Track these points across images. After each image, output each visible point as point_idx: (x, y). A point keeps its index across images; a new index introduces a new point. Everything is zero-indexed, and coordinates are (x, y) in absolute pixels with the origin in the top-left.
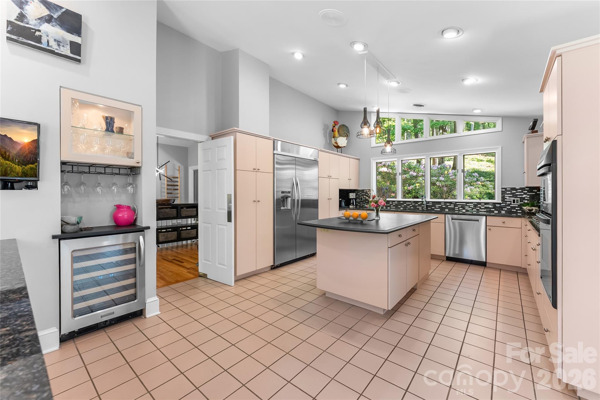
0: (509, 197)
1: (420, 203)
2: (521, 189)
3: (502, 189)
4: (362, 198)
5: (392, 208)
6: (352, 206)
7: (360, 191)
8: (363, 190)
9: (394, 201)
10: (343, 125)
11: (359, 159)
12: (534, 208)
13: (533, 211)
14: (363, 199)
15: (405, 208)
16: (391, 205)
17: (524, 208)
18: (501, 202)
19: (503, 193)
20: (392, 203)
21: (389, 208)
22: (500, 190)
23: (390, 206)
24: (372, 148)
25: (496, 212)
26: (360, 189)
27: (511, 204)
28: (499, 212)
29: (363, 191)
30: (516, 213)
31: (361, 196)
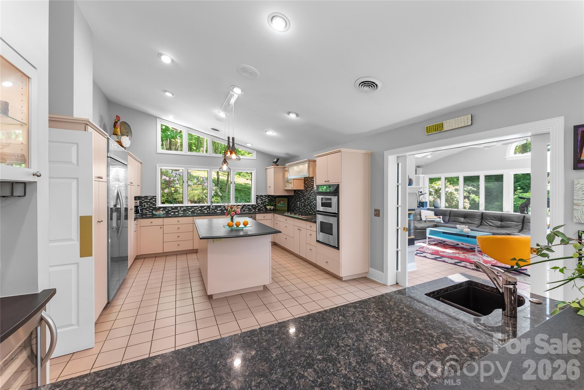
0: (260, 201)
1: (206, 207)
2: (265, 196)
3: (257, 196)
4: (145, 205)
5: (180, 213)
6: (136, 215)
7: (143, 197)
8: (147, 197)
9: (182, 207)
10: (125, 123)
11: (141, 163)
12: (272, 207)
13: (272, 209)
14: (146, 206)
15: (193, 212)
16: (179, 210)
17: (267, 207)
18: (255, 204)
19: (257, 198)
20: (180, 208)
21: (177, 213)
22: (256, 196)
23: (178, 212)
24: (157, 153)
25: (253, 210)
26: (143, 195)
27: (260, 205)
28: (255, 210)
29: (146, 197)
30: (263, 210)
31: (144, 203)
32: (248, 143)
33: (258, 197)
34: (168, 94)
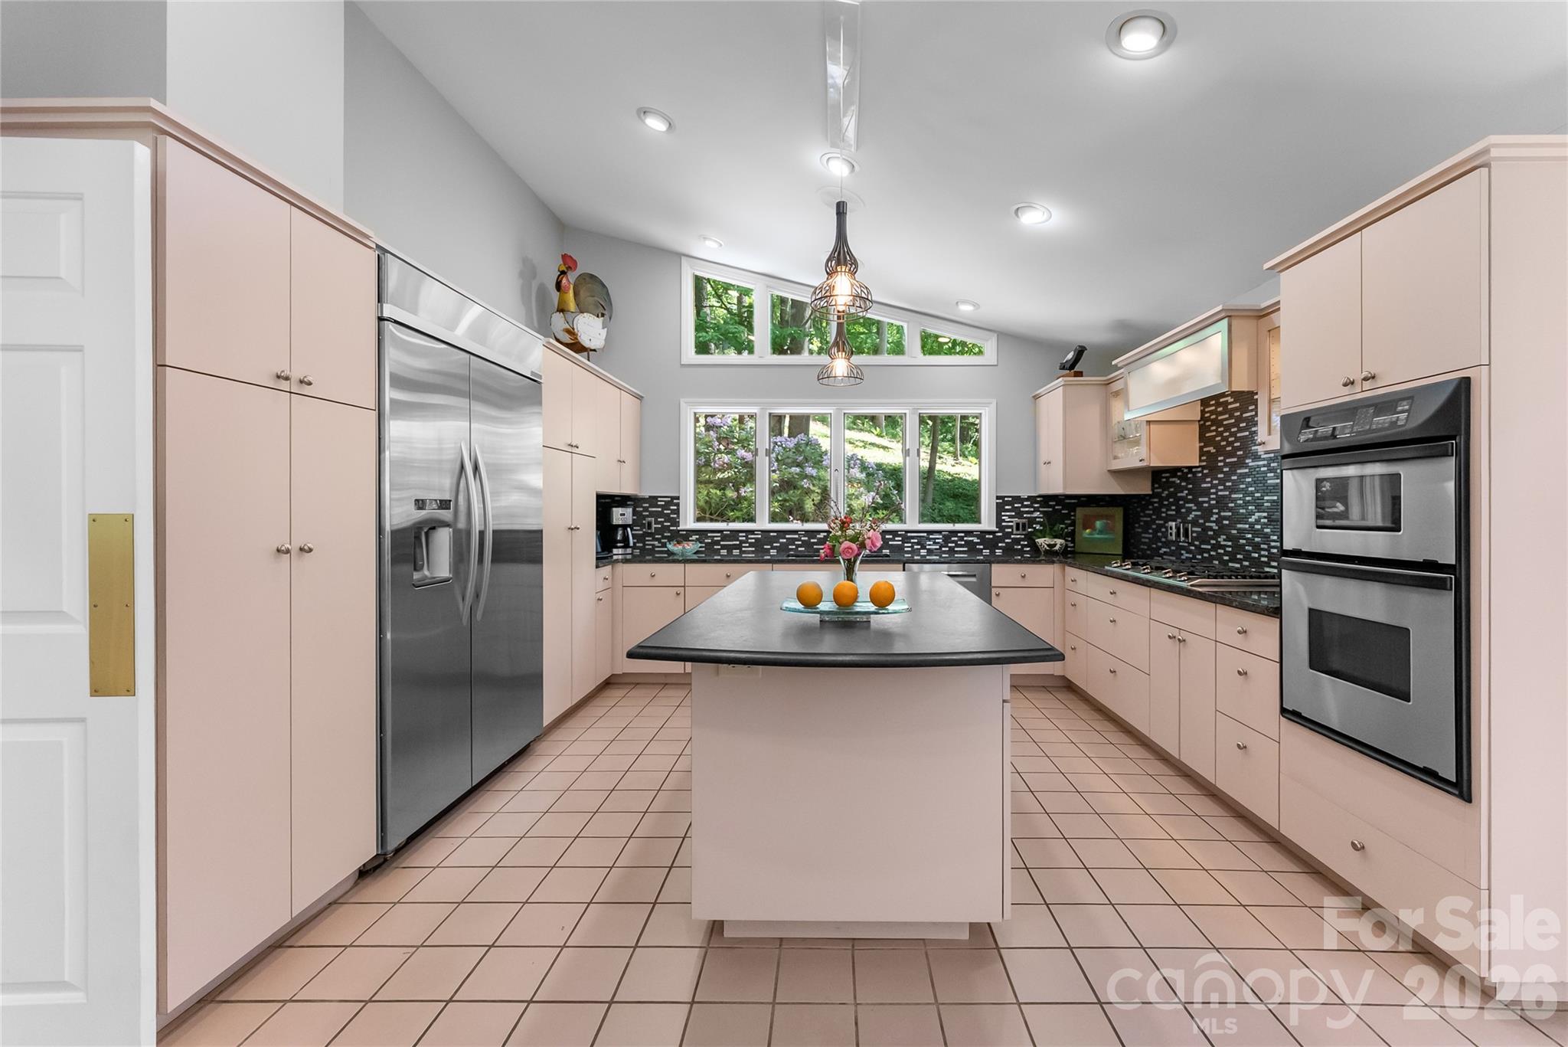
0: (1010, 517)
1: (822, 535)
2: (1029, 498)
3: (998, 498)
4: (650, 524)
5: (745, 552)
6: (620, 551)
7: (644, 500)
8: (656, 498)
9: (752, 532)
10: (592, 276)
11: (640, 398)
12: (1059, 542)
13: (1057, 548)
14: (654, 526)
15: (782, 549)
16: (742, 542)
17: (1040, 541)
18: (994, 528)
19: (1000, 508)
20: (746, 536)
21: (736, 552)
22: (994, 501)
23: (739, 547)
24: (683, 366)
25: (986, 552)
26: (646, 494)
27: (1012, 533)
28: (993, 552)
29: (653, 500)
30: (1021, 552)
31: (648, 516)
32: (965, 302)
33: (1002, 504)
34: (655, 124)
